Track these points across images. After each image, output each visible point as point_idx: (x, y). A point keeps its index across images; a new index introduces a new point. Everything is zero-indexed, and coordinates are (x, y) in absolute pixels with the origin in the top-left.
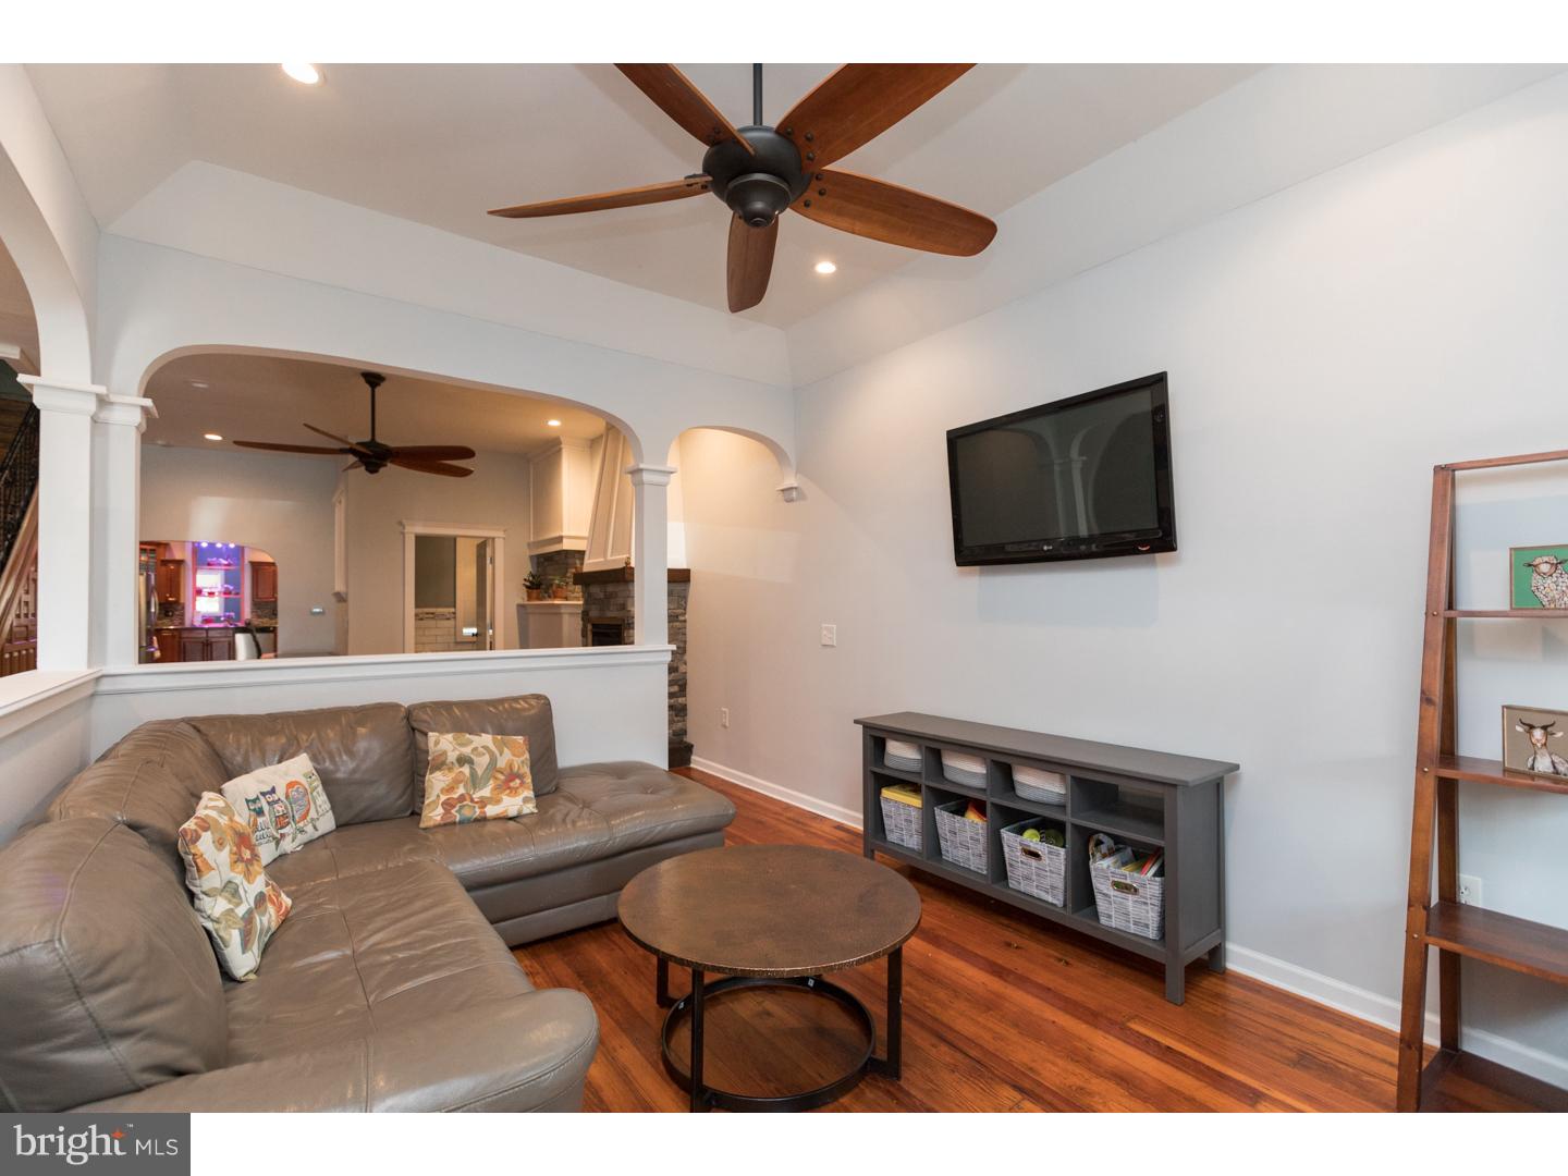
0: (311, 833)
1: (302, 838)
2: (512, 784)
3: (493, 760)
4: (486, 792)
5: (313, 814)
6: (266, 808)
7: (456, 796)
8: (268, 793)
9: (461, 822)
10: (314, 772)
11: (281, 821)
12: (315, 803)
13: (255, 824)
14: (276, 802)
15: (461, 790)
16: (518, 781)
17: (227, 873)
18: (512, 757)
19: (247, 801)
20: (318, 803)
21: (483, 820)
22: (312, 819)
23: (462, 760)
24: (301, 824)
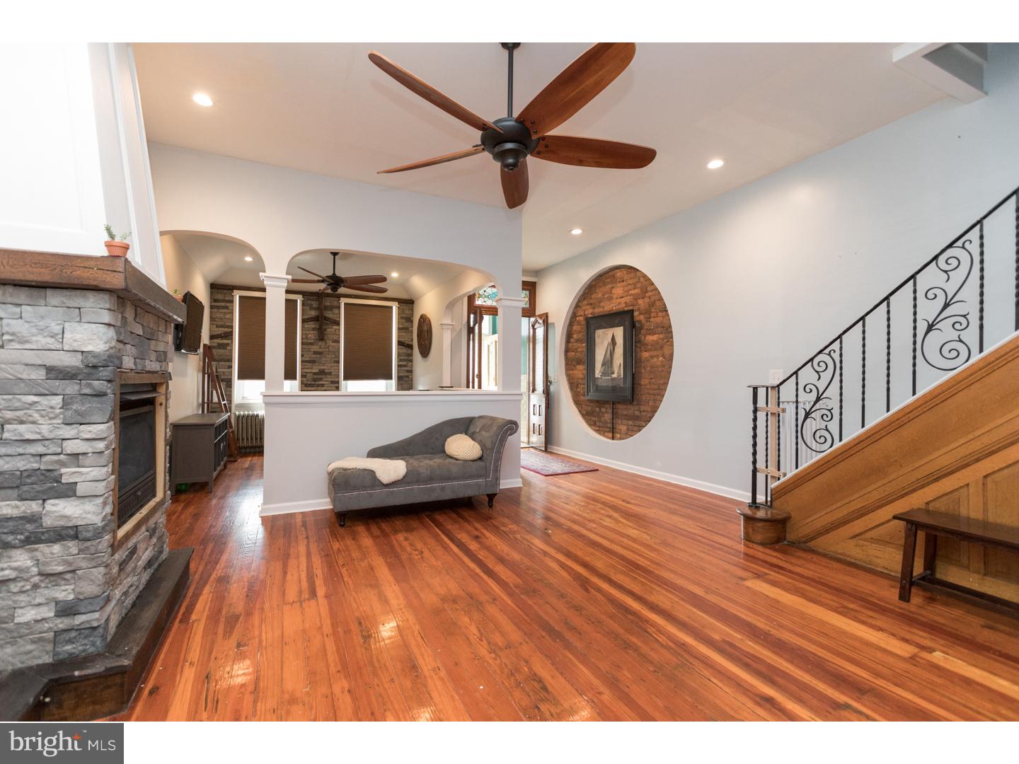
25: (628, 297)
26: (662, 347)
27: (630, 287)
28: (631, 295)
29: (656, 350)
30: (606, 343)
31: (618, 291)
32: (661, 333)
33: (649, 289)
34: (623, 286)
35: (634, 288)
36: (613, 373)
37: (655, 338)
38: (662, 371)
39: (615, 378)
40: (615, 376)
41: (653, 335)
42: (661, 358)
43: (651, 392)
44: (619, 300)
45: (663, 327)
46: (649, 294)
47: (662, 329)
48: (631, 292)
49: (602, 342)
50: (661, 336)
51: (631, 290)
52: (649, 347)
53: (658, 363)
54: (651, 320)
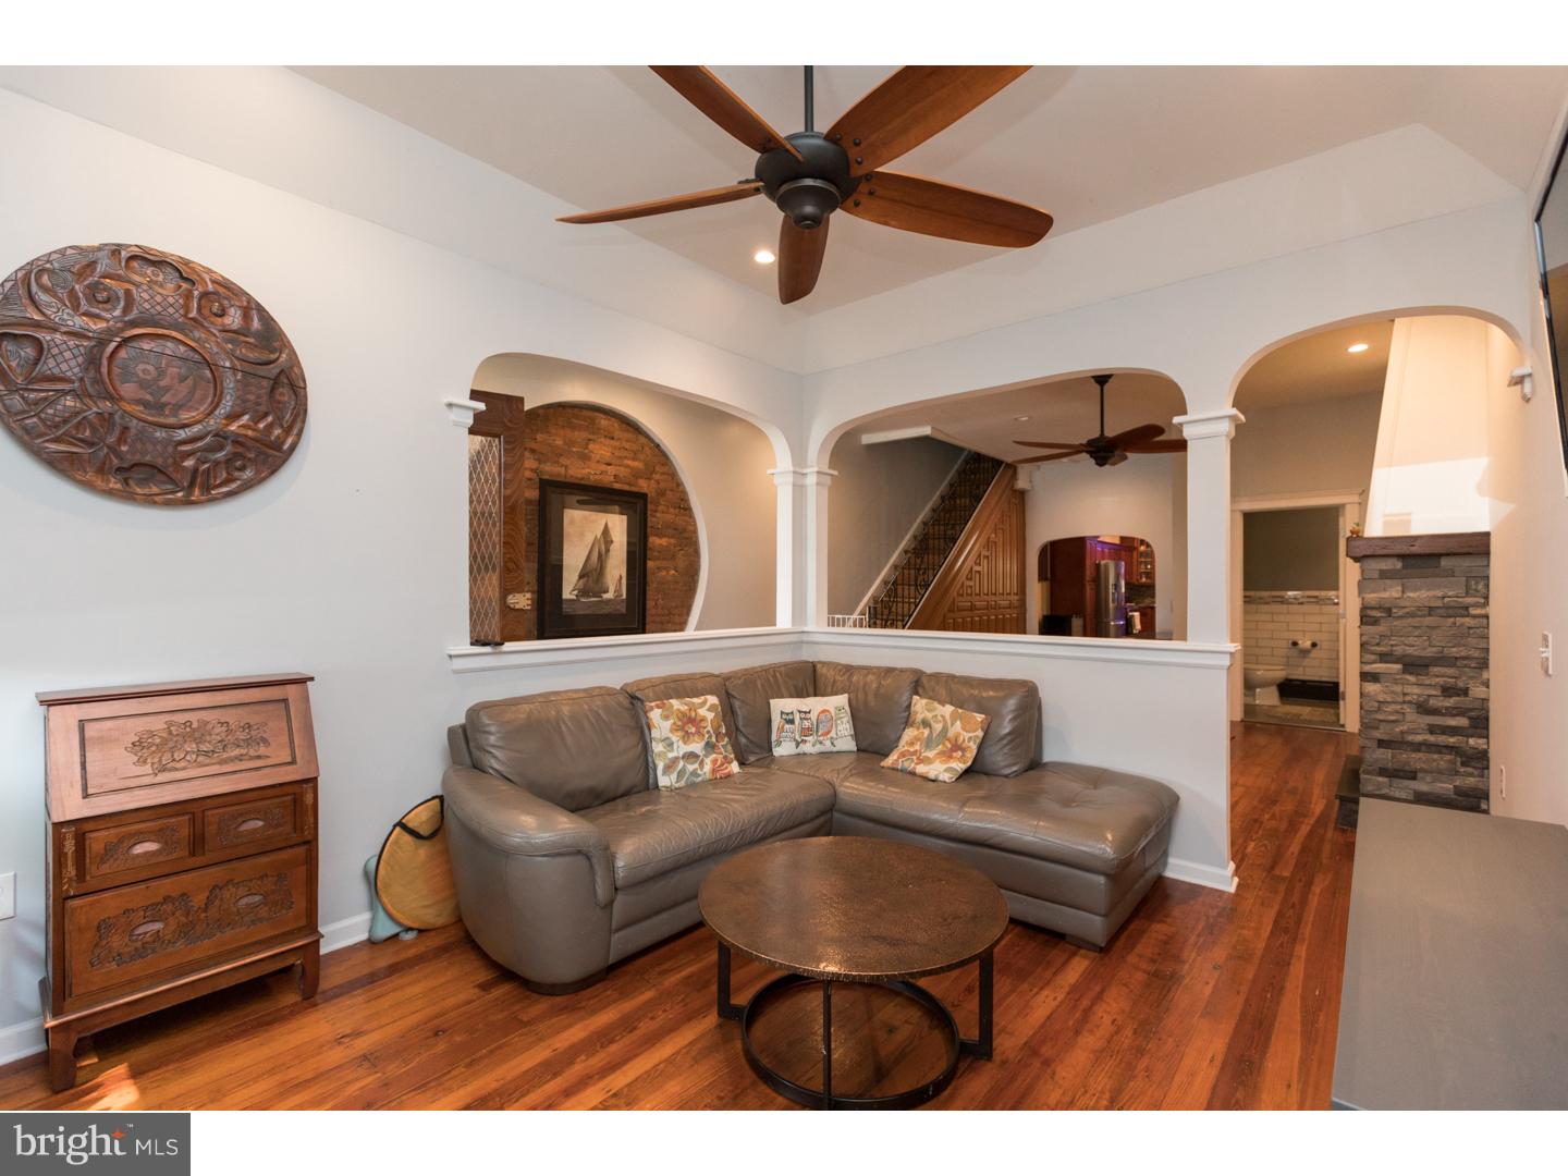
0: (828, 746)
1: (819, 748)
2: (954, 754)
3: (945, 729)
4: (930, 754)
5: (833, 734)
6: (797, 721)
7: (912, 750)
8: (805, 712)
9: (901, 771)
10: (847, 708)
11: (806, 732)
12: (836, 727)
13: (783, 727)
14: (807, 719)
15: (917, 747)
16: (960, 753)
17: (666, 733)
18: (961, 731)
19: (782, 713)
20: (839, 728)
21: (913, 773)
22: (832, 738)
23: (926, 724)
24: (821, 738)
25: (622, 469)
26: (673, 557)
27: (625, 454)
28: (627, 466)
29: (664, 559)
30: (589, 539)
31: (601, 450)
32: (673, 537)
33: (657, 469)
34: (615, 448)
35: (634, 459)
36: (606, 591)
37: (664, 541)
38: (675, 589)
39: (609, 601)
40: (609, 596)
41: (660, 537)
42: (673, 572)
43: (658, 619)
44: (604, 467)
45: (676, 529)
46: (657, 477)
47: (675, 532)
48: (626, 462)
49: (582, 535)
50: (673, 541)
51: (626, 457)
52: (656, 554)
53: (670, 578)
54: (658, 515)
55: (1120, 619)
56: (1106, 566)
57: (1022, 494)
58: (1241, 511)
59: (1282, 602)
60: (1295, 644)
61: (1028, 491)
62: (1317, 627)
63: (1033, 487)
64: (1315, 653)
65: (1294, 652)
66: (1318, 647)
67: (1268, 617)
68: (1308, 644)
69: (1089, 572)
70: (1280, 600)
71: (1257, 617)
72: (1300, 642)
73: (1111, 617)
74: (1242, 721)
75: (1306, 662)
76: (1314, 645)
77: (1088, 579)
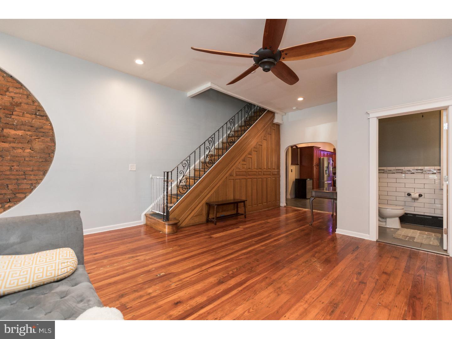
55: (330, 181)
56: (323, 159)
57: (278, 126)
58: (377, 117)
59: (402, 173)
60: (409, 195)
61: (281, 124)
62: (422, 186)
63: (283, 123)
64: (421, 199)
65: (409, 199)
66: (423, 197)
67: (394, 180)
68: (417, 195)
69: (315, 162)
70: (400, 171)
71: (388, 180)
72: (412, 194)
73: (325, 179)
74: (377, 241)
75: (416, 204)
76: (420, 196)
77: (314, 164)
